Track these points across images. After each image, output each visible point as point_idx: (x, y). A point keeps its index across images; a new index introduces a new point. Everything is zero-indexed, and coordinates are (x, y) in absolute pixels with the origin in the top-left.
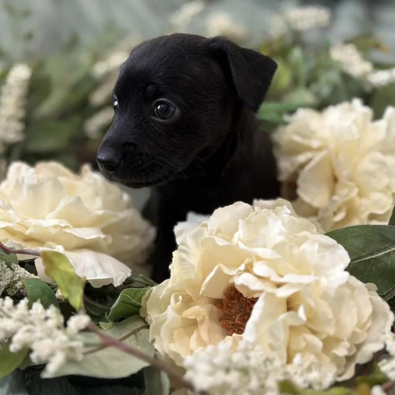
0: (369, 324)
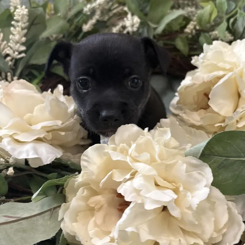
0: (225, 230)
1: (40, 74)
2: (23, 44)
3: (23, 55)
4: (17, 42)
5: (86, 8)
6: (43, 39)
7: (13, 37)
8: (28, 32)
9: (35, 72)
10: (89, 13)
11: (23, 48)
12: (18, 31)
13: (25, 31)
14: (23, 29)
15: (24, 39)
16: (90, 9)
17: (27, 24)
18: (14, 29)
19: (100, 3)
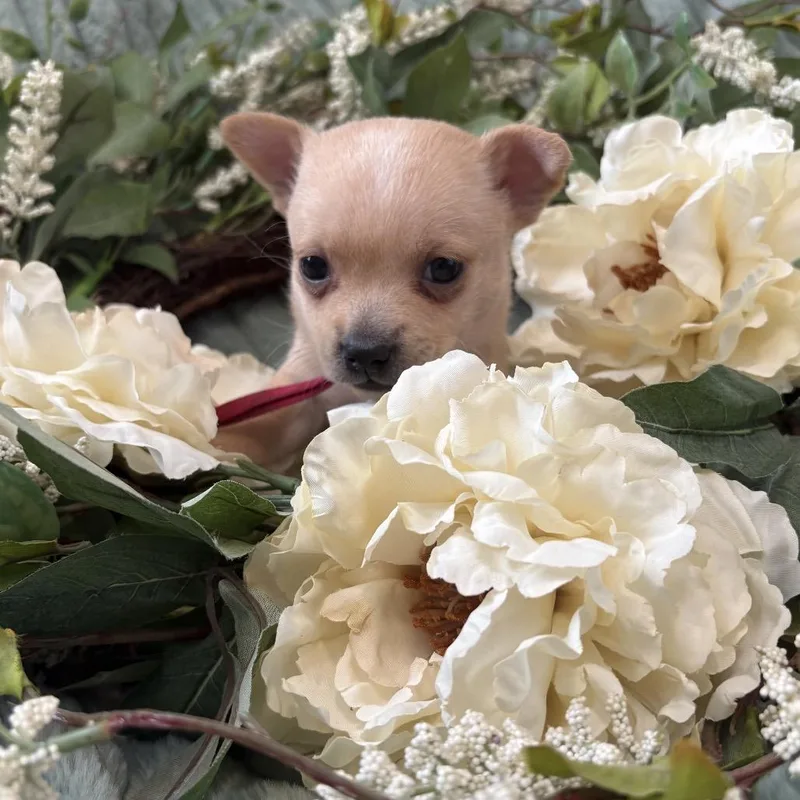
0: (743, 633)
1: (94, 265)
2: (45, 177)
3: (46, 208)
4: (27, 172)
5: (218, 78)
6: (98, 166)
7: (16, 153)
8: (58, 141)
9: (79, 262)
10: (226, 94)
11: (47, 189)
12: (33, 137)
13: (53, 137)
14: (45, 132)
15: (48, 162)
16: (231, 81)
17: (56, 118)
18: (19, 133)
19: (260, 63)
